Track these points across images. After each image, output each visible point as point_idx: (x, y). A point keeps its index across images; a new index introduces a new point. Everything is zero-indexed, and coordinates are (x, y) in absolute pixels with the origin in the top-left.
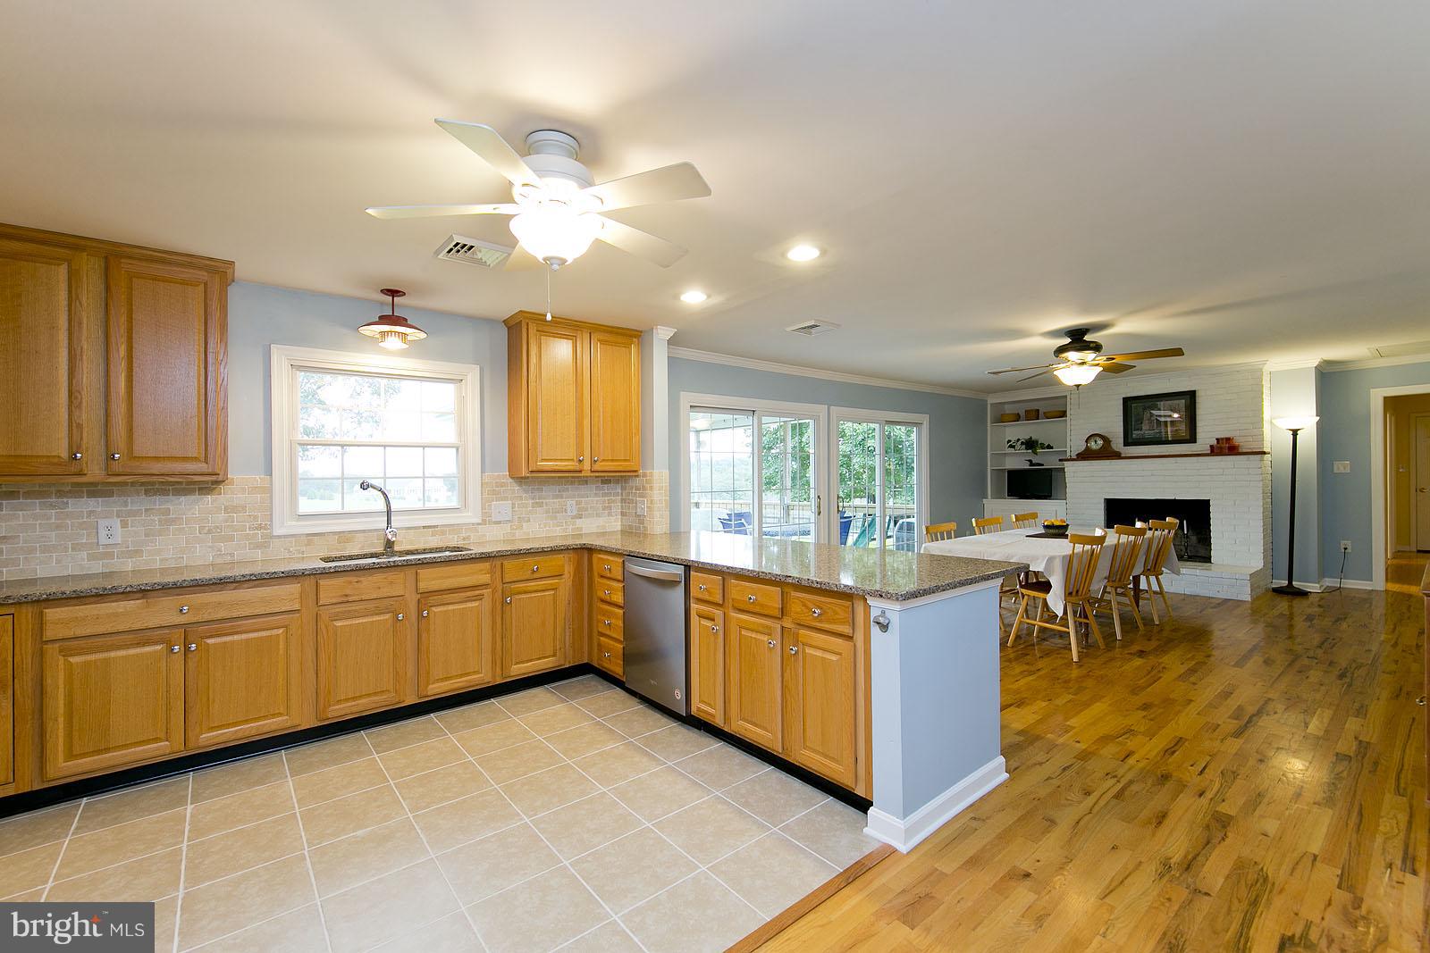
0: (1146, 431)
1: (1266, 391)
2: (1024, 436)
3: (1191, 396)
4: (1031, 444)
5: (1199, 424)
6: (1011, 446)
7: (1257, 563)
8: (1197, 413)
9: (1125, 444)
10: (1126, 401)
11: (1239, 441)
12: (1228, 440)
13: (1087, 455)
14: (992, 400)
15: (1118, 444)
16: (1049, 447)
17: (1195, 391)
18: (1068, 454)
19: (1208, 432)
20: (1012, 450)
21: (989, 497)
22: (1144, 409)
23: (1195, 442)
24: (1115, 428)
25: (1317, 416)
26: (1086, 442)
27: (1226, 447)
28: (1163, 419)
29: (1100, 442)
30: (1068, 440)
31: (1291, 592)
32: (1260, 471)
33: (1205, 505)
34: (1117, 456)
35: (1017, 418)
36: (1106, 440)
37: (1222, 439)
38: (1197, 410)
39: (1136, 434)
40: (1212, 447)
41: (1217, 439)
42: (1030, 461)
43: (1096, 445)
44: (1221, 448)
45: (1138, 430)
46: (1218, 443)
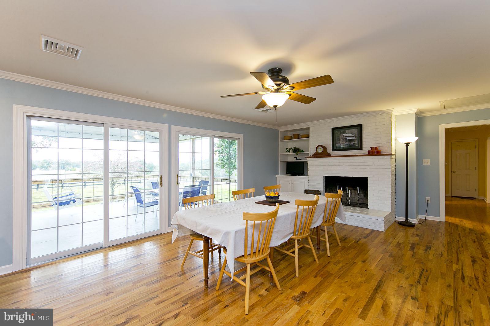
0: (341, 144)
1: (393, 124)
2: (293, 147)
3: (360, 127)
4: (296, 150)
5: (364, 140)
6: (288, 151)
7: (388, 209)
8: (363, 135)
9: (333, 150)
10: (333, 130)
11: (380, 149)
12: (376, 148)
13: (316, 155)
14: (281, 129)
15: (329, 150)
16: (303, 151)
17: (362, 125)
18: (310, 155)
19: (367, 145)
20: (289, 153)
21: (279, 174)
22: (340, 134)
23: (362, 149)
24: (328, 143)
25: (416, 136)
26: (316, 149)
27: (375, 152)
28: (347, 138)
29: (322, 149)
30: (310, 148)
31: (406, 224)
32: (390, 164)
33: (366, 179)
34: (329, 156)
35: (291, 138)
36: (325, 148)
37: (373, 147)
38: (363, 134)
39: (337, 146)
40: (369, 151)
41: (371, 148)
42: (296, 158)
43: (320, 150)
44: (373, 152)
45: (338, 143)
46: (371, 149)
